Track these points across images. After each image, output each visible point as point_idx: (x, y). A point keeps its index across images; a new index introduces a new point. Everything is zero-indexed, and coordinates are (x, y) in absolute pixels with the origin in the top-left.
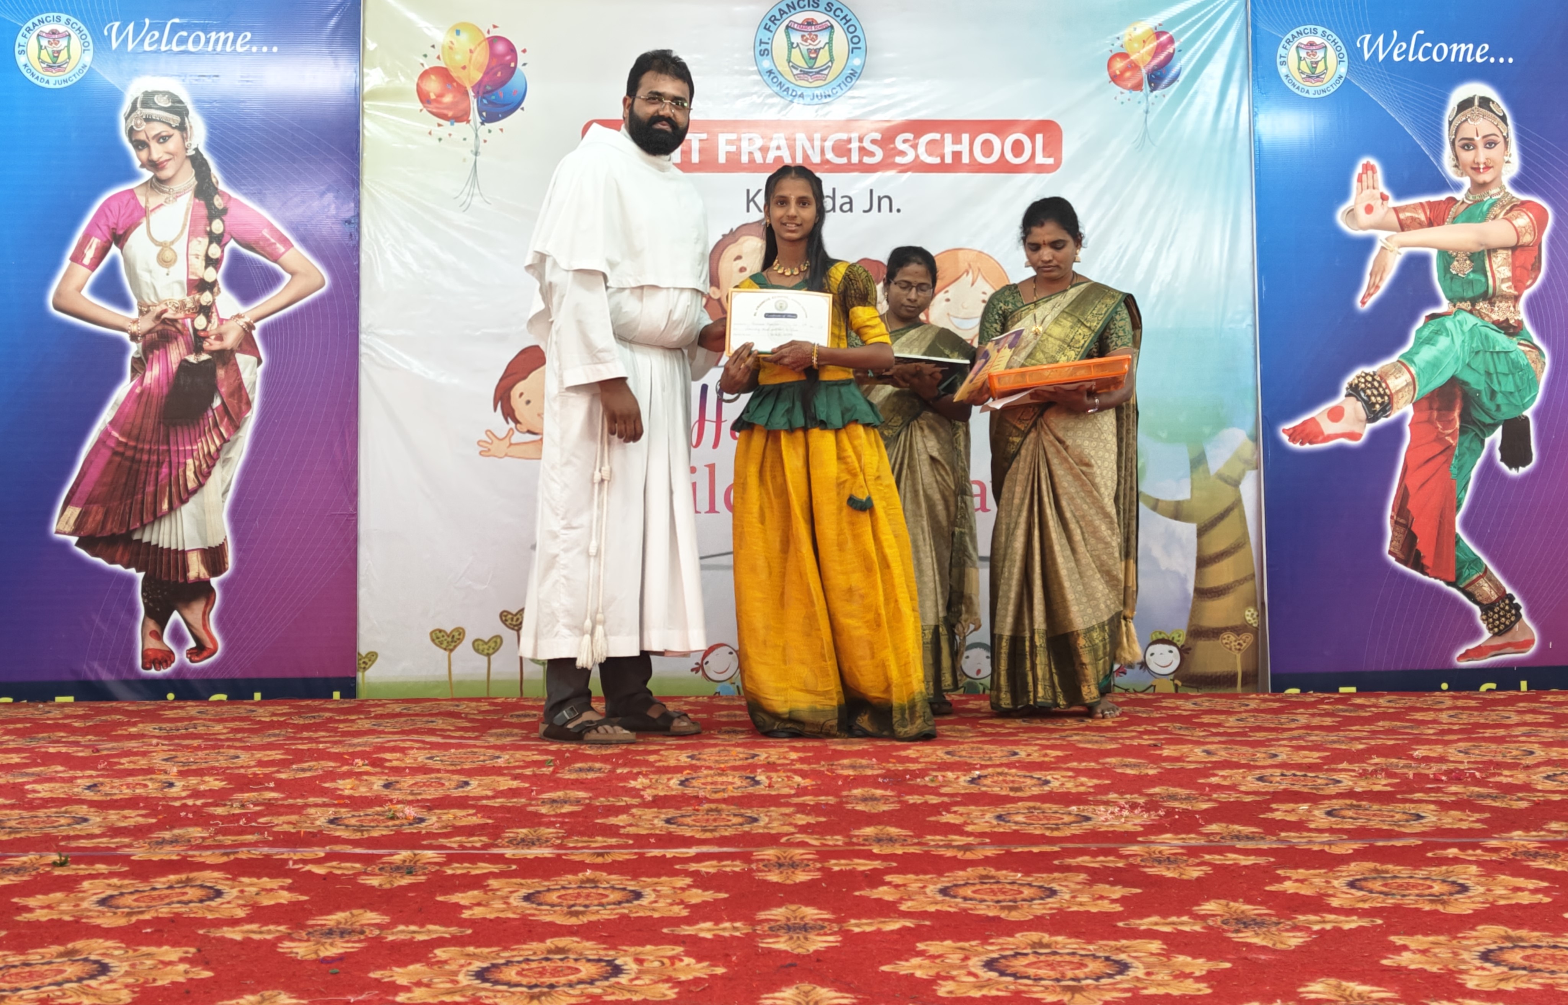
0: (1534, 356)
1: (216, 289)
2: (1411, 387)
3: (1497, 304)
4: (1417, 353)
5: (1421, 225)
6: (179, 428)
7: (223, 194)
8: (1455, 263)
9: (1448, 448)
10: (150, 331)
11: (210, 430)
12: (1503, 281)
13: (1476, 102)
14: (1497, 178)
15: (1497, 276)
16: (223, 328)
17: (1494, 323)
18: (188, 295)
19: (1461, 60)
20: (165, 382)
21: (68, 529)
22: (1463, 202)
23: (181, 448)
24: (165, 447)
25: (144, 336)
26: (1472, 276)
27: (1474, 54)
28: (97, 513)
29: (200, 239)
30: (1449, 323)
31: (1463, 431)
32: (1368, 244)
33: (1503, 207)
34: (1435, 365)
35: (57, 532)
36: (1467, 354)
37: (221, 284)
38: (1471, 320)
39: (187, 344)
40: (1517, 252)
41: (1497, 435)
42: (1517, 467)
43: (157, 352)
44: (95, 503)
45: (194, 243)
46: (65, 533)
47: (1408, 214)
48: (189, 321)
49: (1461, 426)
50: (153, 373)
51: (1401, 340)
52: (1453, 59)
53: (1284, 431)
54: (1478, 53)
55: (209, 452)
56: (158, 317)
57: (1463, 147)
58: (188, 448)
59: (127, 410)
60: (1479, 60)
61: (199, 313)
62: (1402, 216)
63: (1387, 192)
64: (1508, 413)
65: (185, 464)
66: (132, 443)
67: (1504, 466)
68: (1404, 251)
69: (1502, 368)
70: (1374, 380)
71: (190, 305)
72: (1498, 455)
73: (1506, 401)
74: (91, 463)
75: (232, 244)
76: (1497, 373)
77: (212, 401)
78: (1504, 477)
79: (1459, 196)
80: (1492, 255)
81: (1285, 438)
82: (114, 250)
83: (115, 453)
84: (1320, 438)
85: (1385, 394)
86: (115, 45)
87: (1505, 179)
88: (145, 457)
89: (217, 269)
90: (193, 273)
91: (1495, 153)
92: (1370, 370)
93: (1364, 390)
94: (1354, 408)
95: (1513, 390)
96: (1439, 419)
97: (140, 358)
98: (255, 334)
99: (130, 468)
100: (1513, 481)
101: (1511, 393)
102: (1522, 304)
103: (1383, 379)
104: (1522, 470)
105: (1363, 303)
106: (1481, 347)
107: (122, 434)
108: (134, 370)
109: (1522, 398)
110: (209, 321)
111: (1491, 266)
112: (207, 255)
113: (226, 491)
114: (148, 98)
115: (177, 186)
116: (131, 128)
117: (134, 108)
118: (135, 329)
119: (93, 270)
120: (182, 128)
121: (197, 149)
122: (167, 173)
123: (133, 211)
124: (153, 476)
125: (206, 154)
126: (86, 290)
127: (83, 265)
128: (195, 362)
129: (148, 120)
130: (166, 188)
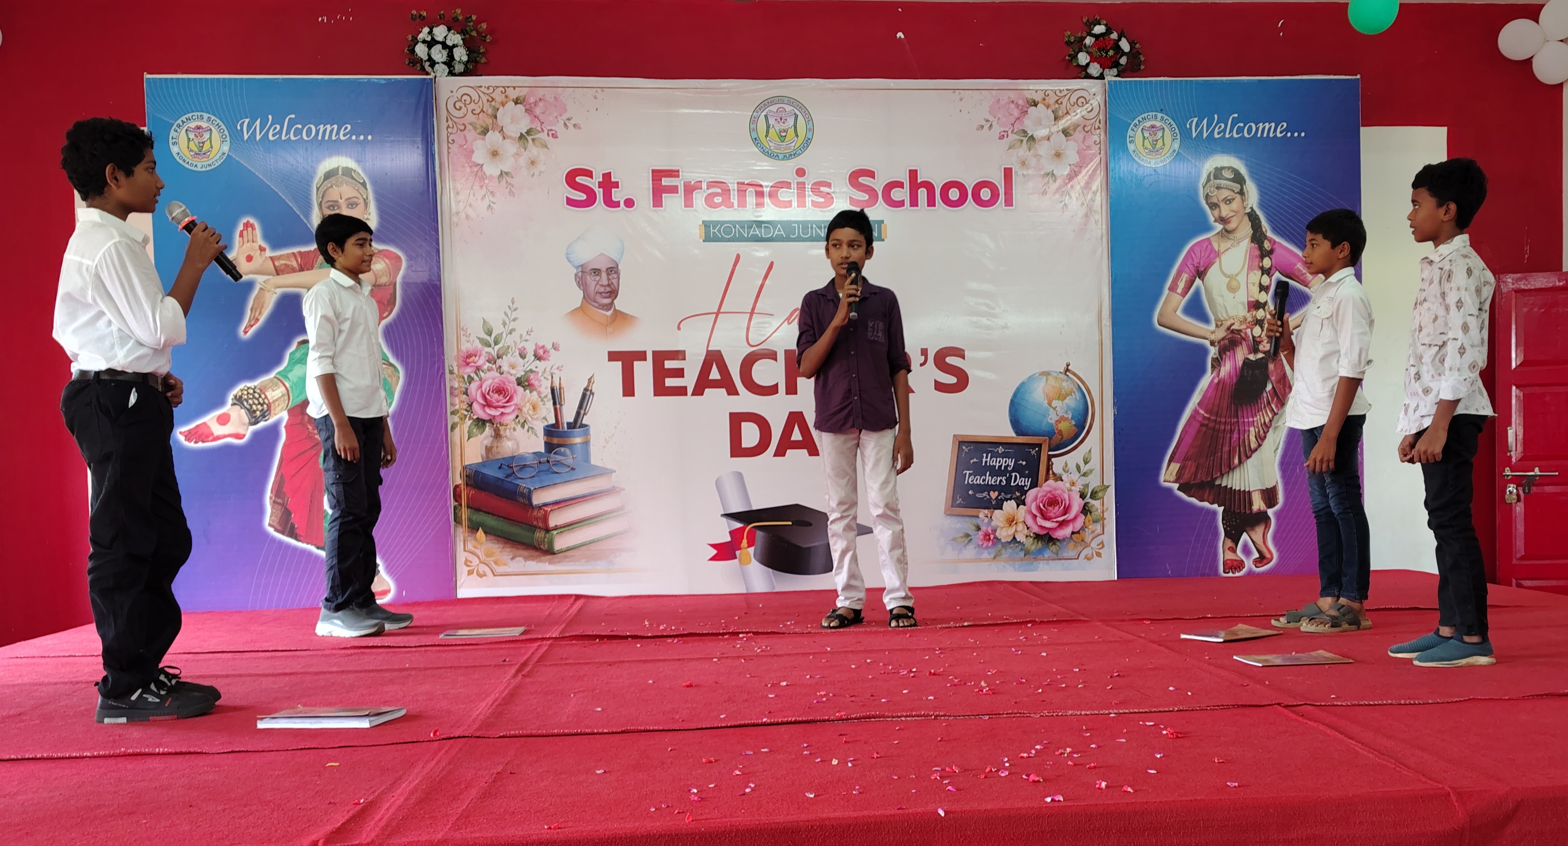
1: (1266, 307)
6: (1244, 407)
7: (1270, 240)
10: (1223, 339)
11: (1265, 407)
18: (1248, 312)
20: (1234, 374)
21: (1171, 479)
23: (1246, 420)
24: (1236, 420)
25: (1219, 342)
28: (1191, 466)
35: (1164, 481)
39: (1248, 347)
43: (1228, 353)
44: (1190, 459)
45: (1251, 275)
46: (1169, 482)
48: (1249, 331)
50: (1226, 369)
55: (1265, 422)
56: (1228, 329)
58: (1251, 419)
59: (1209, 395)
66: (1213, 418)
71: (1250, 319)
74: (1186, 432)
75: (1277, 275)
77: (1266, 387)
82: (1198, 282)
83: (1202, 425)
86: (1194, 135)
88: (1222, 427)
89: (1267, 293)
90: (1251, 297)
97: (1217, 358)
99: (1212, 436)
107: (1206, 412)
108: (1213, 367)
110: (1263, 330)
112: (1260, 284)
113: (1277, 449)
114: (1218, 173)
115: (1238, 235)
116: (1208, 193)
117: (1208, 180)
118: (1213, 337)
119: (1184, 297)
120: (1241, 193)
121: (1252, 208)
122: (1231, 226)
123: (1210, 254)
124: (1228, 440)
125: (1259, 212)
126: (1179, 313)
127: (1178, 293)
128: (1254, 359)
129: (1218, 188)
130: (1231, 236)
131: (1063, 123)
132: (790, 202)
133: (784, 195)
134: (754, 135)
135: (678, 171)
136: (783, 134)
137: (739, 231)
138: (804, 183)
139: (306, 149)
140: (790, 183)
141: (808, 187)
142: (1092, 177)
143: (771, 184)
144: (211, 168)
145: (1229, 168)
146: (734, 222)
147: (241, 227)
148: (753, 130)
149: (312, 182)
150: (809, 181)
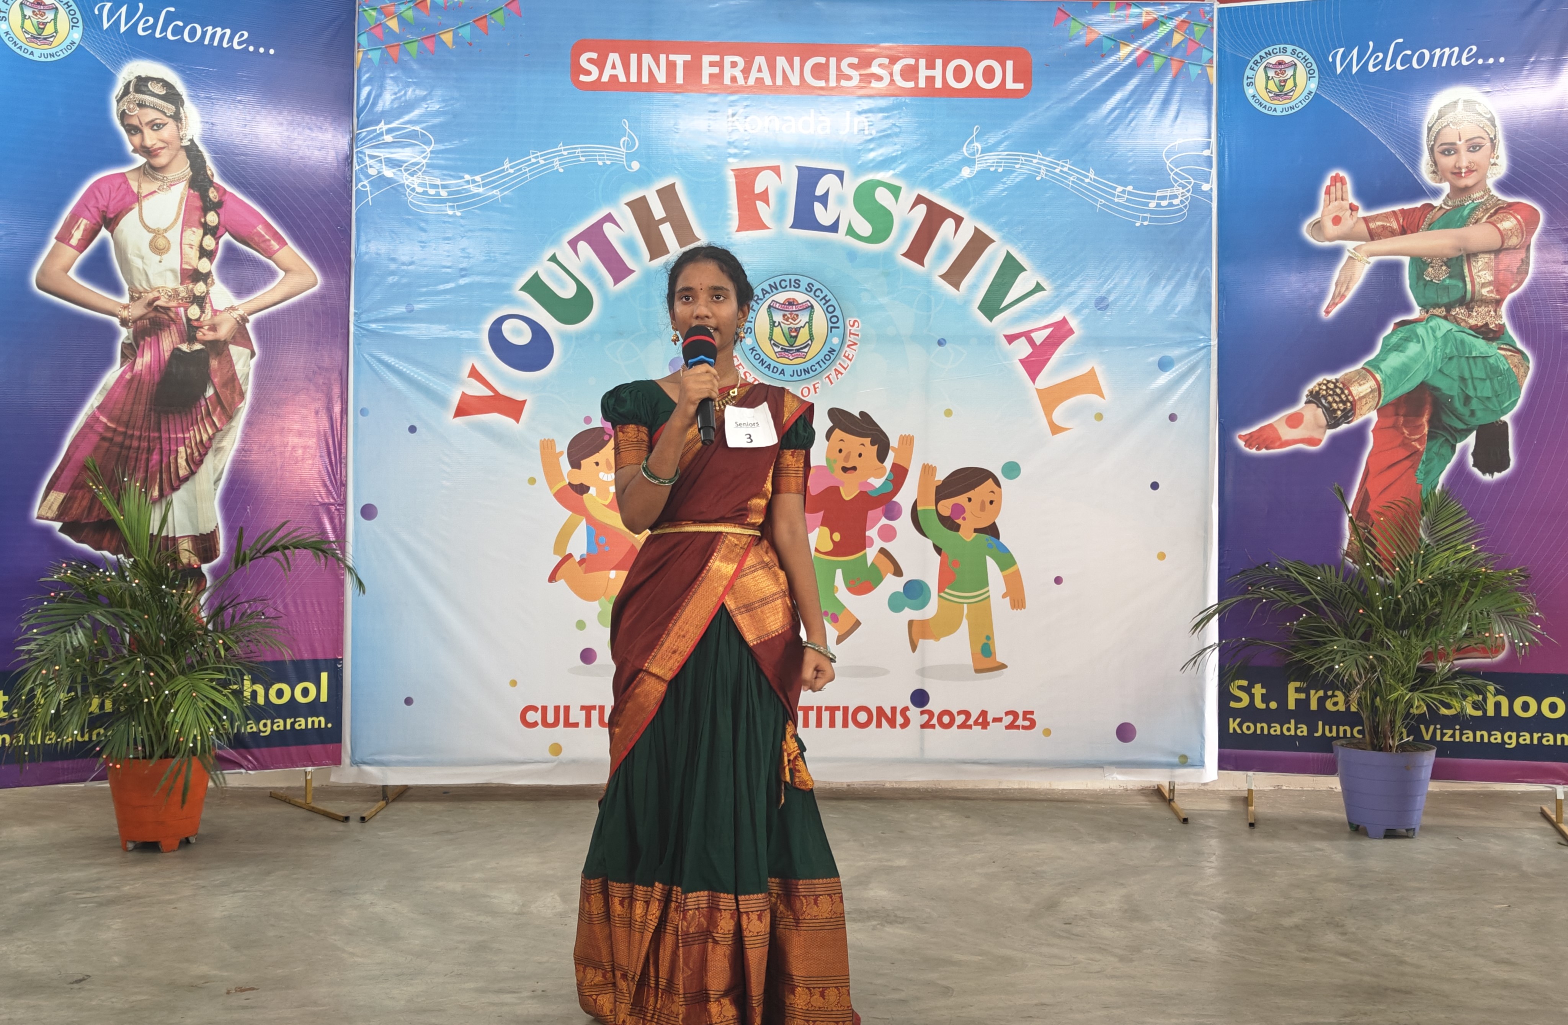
0: (1516, 360)
1: (209, 281)
2: (1376, 394)
3: (1476, 308)
4: (1384, 360)
5: (1393, 233)
6: (170, 415)
7: (218, 188)
8: (1430, 269)
9: (1415, 452)
10: (141, 318)
11: (202, 419)
12: (1483, 285)
13: (1460, 105)
14: (1480, 184)
15: (1477, 280)
16: (217, 319)
17: (1471, 328)
18: (182, 284)
19: (1444, 64)
20: (157, 369)
21: (52, 513)
22: (1441, 208)
23: (173, 436)
24: (157, 435)
25: (135, 322)
26: (1448, 281)
27: (1459, 57)
28: (83, 497)
29: (194, 229)
30: (1420, 330)
31: (1431, 436)
32: (1335, 254)
33: (1487, 210)
34: (1403, 371)
35: (38, 517)
36: (1439, 360)
37: (215, 275)
38: (1446, 326)
39: (180, 333)
40: (1502, 256)
41: (1471, 439)
42: (1492, 473)
43: (149, 339)
44: (83, 487)
46: (46, 518)
47: (1379, 223)
48: (182, 310)
49: (1429, 432)
50: (144, 360)
51: (1368, 347)
52: (1435, 65)
53: (1240, 437)
54: (1465, 56)
55: (201, 440)
56: (150, 304)
57: (1443, 153)
58: (180, 435)
59: (116, 395)
60: (1465, 63)
61: (192, 303)
62: (1372, 225)
63: (1356, 203)
64: (1483, 418)
65: (177, 451)
66: (121, 429)
67: (1476, 471)
68: (1373, 260)
69: (1479, 373)
70: (1336, 387)
71: (183, 294)
72: (1471, 460)
73: (1482, 407)
74: (77, 448)
75: (227, 237)
76: (1472, 378)
77: (205, 391)
78: (1476, 482)
79: (1437, 203)
80: (1472, 259)
81: (1241, 443)
82: (104, 233)
83: (103, 439)
84: (1278, 443)
85: (1348, 400)
86: (105, 25)
87: (1490, 183)
88: (135, 444)
89: (211, 261)
90: (187, 263)
91: (1477, 157)
92: (1332, 377)
93: (1325, 397)
94: (1313, 415)
95: (1490, 395)
96: (1405, 424)
97: (130, 344)
98: (249, 327)
99: (120, 453)
100: (1487, 486)
101: (1488, 398)
102: (1504, 309)
103: (1346, 384)
104: (1497, 475)
105: (1327, 312)
106: (1455, 353)
107: (111, 419)
108: (124, 356)
109: (1501, 403)
110: (203, 312)
111: (1470, 271)
112: (201, 246)
113: (218, 480)
114: (141, 84)
115: (170, 175)
116: (124, 111)
117: (126, 92)
118: (125, 314)
119: (81, 252)
120: (177, 117)
121: (192, 140)
122: (161, 161)
123: (125, 195)
124: (143, 462)
125: (201, 148)
126: (72, 273)
127: (71, 246)
128: (188, 351)
129: (141, 105)
130: (160, 176)
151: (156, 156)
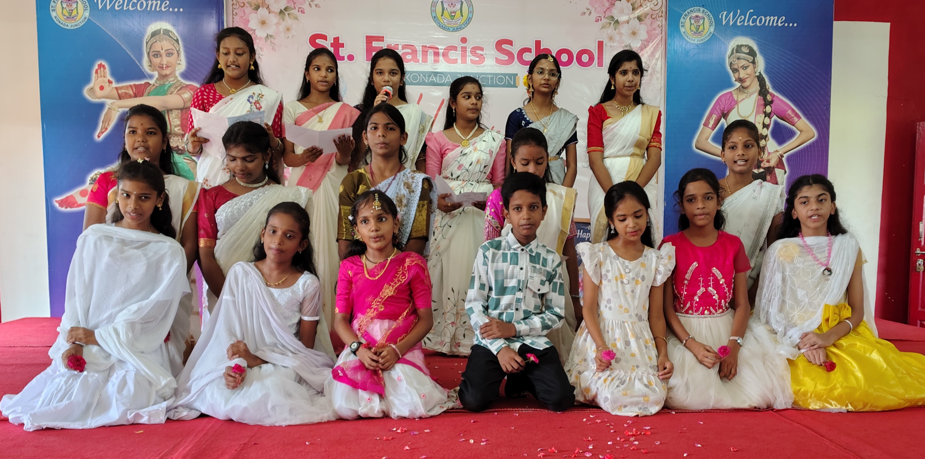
1: (767, 139)
7: (771, 94)
16: (770, 157)
29: (761, 115)
37: (770, 136)
45: (758, 117)
75: (775, 117)
82: (723, 120)
86: (724, 23)
89: (768, 129)
98: (784, 159)
110: (764, 153)
112: (764, 123)
114: (738, 49)
115: (750, 90)
116: (731, 63)
117: (732, 53)
119: (713, 129)
120: (754, 62)
121: (760, 73)
122: (746, 84)
123: (731, 102)
125: (765, 76)
126: (710, 140)
127: (709, 128)
129: (738, 59)
130: (746, 91)
131: (638, 12)
132: (457, 59)
133: (453, 55)
134: (434, 15)
135: (383, 37)
136: (453, 14)
137: (422, 78)
138: (466, 48)
139: (140, 17)
140: (456, 47)
141: (468, 50)
142: (655, 49)
143: (444, 47)
144: (77, 27)
145: (746, 46)
146: (419, 73)
147: (96, 67)
148: (433, 11)
149: (143, 38)
150: (469, 46)
151: (745, 82)
